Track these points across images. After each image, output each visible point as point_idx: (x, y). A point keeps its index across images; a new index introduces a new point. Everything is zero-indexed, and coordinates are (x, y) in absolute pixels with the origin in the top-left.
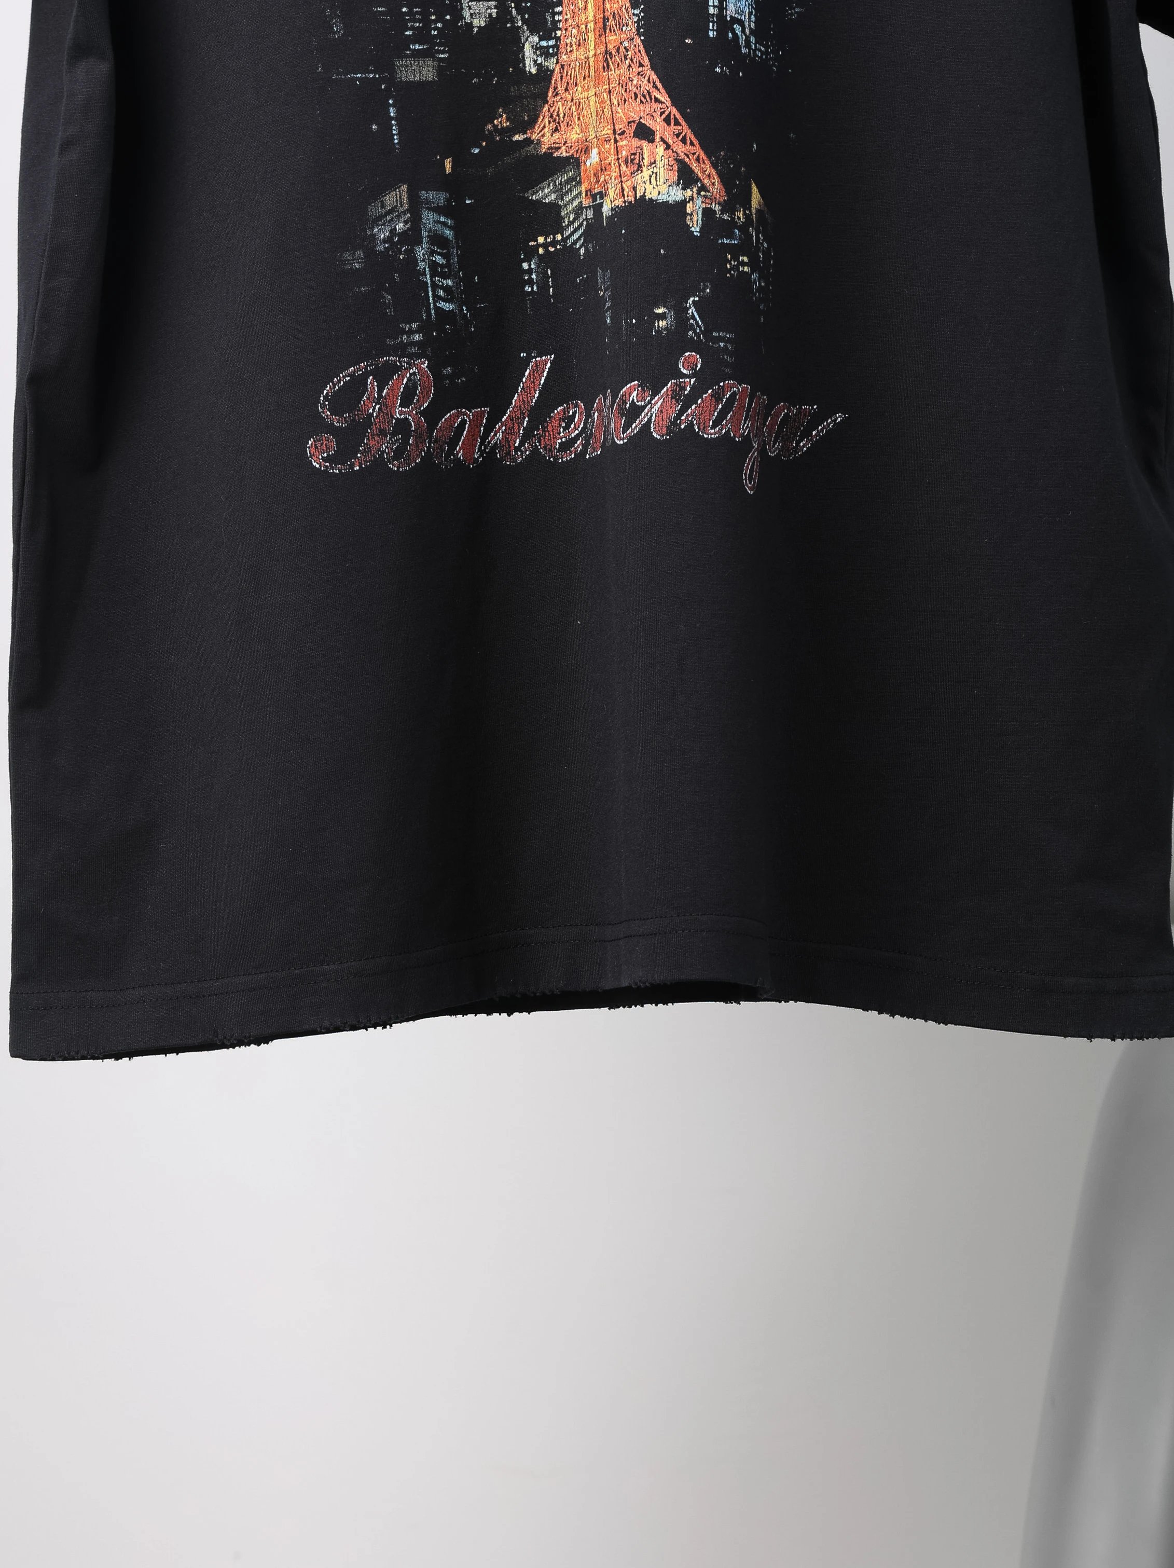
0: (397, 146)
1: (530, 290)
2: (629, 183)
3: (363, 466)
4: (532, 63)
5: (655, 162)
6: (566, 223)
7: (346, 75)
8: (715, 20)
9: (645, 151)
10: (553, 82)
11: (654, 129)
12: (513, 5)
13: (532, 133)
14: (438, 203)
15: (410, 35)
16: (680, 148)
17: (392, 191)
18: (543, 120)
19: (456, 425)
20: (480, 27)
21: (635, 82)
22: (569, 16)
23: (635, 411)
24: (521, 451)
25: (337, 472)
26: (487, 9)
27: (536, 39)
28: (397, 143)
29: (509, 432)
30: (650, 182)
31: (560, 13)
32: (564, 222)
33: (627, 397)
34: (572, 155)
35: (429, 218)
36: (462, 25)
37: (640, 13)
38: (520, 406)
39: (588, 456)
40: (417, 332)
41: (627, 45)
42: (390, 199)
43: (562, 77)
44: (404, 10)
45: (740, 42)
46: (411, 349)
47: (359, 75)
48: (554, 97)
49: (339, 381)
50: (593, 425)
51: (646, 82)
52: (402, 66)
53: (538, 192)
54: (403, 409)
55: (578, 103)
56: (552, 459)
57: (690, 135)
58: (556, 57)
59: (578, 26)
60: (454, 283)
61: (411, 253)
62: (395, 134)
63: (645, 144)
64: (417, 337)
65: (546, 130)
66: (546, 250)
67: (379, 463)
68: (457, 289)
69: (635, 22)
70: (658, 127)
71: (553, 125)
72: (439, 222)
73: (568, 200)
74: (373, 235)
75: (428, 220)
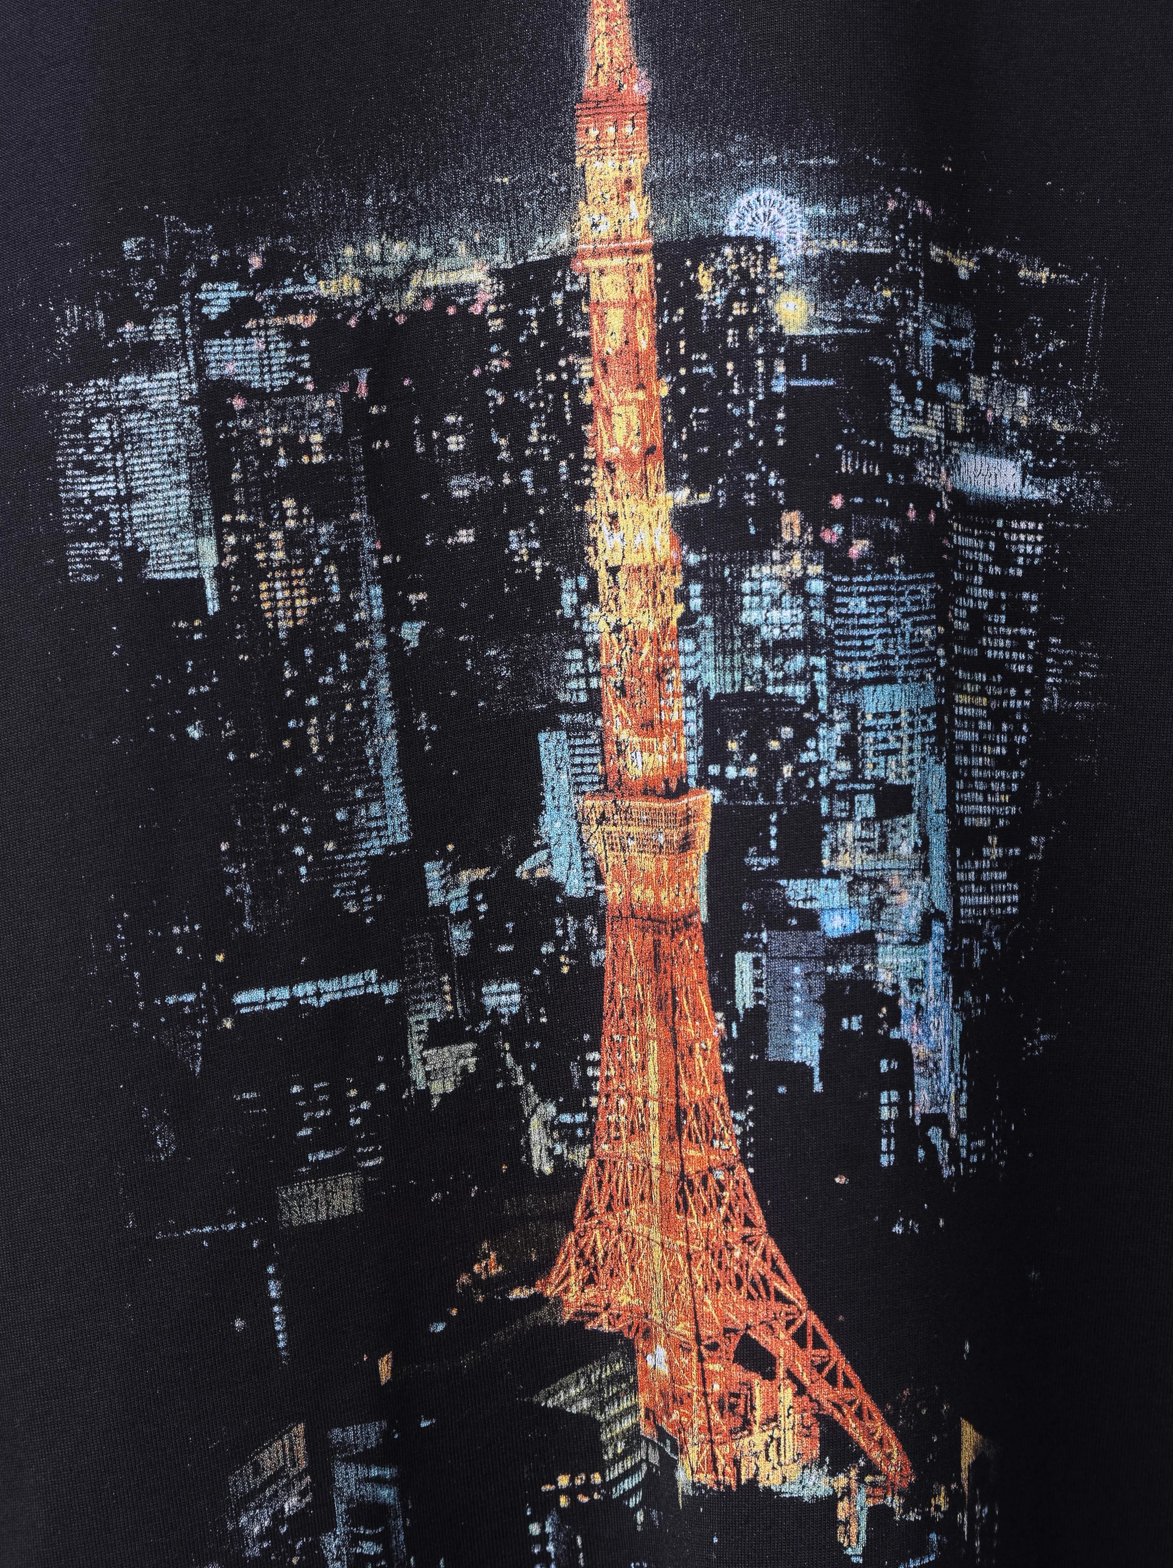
0: (284, 1353)
2: (726, 1449)
4: (544, 1154)
5: (775, 1418)
6: (611, 1456)
7: (181, 1232)
8: (893, 1131)
9: (757, 1394)
10: (584, 1192)
11: (773, 1352)
12: (507, 1046)
13: (544, 1285)
14: (365, 1446)
15: (306, 1137)
16: (824, 1393)
17: (275, 1441)
18: (565, 1261)
20: (444, 1096)
21: (737, 1254)
22: (613, 1072)
26: (458, 1059)
27: (552, 1109)
28: (285, 1348)
30: (767, 1456)
31: (596, 1064)
32: (607, 1453)
34: (621, 1332)
35: (348, 1477)
36: (409, 1097)
37: (746, 1120)
41: (722, 1177)
42: (271, 1456)
43: (600, 1183)
45: (941, 1158)
47: (208, 1229)
48: (586, 1219)
51: (758, 1257)
52: (292, 1198)
53: (556, 1392)
55: (630, 1239)
57: (844, 1366)
58: (589, 1146)
59: (629, 1098)
61: (313, 1549)
62: (279, 1332)
63: (757, 1380)
65: (572, 1280)
66: (574, 1501)
69: (737, 1137)
70: (782, 1350)
71: (584, 1272)
72: (368, 1480)
73: (612, 1413)
74: (239, 1531)
75: (347, 1480)
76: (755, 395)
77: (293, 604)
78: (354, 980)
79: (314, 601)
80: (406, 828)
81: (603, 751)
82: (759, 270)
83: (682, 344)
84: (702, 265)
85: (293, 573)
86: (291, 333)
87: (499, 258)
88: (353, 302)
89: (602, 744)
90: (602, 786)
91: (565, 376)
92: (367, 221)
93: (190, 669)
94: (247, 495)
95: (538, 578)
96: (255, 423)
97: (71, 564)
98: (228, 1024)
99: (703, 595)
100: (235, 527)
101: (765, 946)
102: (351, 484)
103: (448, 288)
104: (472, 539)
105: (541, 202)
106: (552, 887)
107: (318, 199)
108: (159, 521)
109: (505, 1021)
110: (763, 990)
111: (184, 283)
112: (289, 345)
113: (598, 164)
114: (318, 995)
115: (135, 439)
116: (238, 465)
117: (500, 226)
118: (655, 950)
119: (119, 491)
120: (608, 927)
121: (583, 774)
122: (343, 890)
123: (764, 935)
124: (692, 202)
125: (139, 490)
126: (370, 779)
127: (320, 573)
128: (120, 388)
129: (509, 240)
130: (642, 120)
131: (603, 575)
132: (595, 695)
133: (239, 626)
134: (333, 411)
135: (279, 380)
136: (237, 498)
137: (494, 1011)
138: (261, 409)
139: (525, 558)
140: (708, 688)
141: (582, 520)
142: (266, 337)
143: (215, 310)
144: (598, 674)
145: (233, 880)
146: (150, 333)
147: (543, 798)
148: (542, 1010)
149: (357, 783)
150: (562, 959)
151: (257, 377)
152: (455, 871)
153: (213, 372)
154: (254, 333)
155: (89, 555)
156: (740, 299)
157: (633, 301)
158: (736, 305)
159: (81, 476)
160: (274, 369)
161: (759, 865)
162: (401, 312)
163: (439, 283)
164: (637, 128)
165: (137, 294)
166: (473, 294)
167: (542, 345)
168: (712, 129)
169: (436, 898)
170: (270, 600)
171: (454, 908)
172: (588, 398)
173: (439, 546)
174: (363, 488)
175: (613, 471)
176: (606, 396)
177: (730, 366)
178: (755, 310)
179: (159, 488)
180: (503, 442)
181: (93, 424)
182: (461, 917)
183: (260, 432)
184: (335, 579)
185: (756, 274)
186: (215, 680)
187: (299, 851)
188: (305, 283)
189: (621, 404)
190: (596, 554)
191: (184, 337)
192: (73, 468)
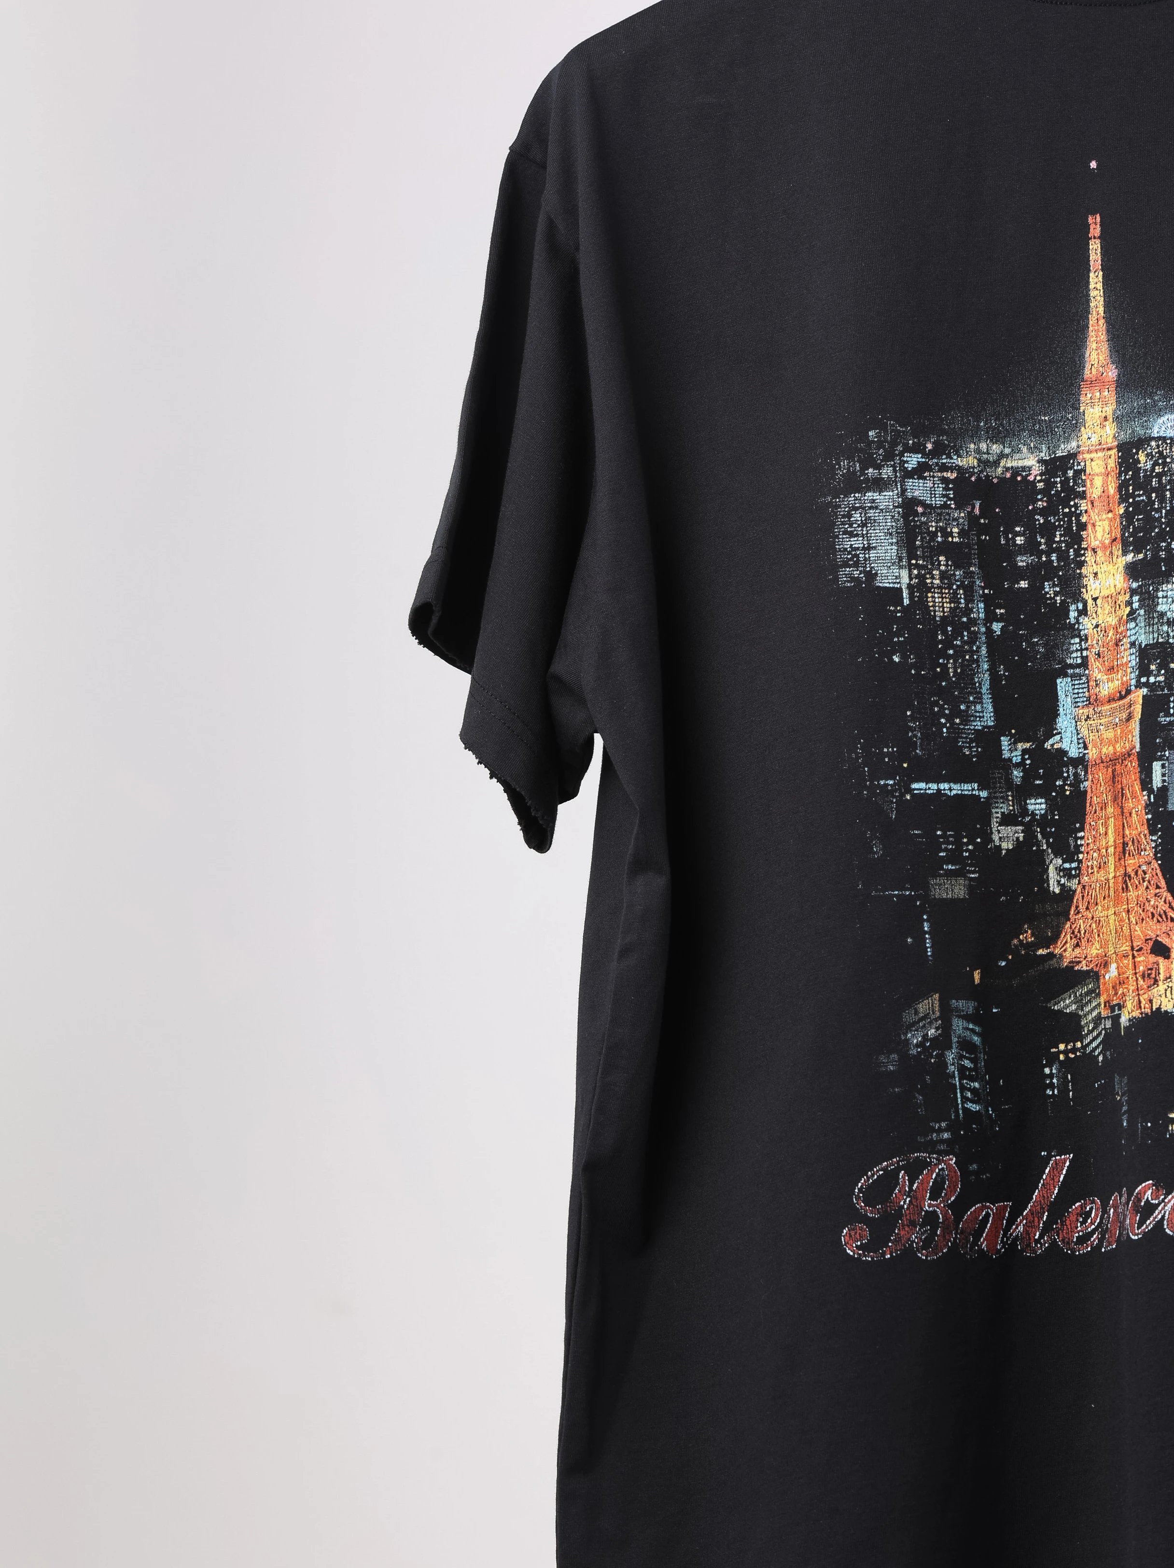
0: (930, 958)
1: (1051, 1093)
2: (1146, 996)
3: (894, 1254)
4: (1056, 883)
5: (1170, 977)
6: (1086, 1032)
7: (884, 892)
9: (1161, 966)
10: (1075, 901)
11: (1169, 946)
12: (1039, 829)
13: (1054, 948)
14: (967, 1012)
15: (943, 856)
17: (925, 1000)
18: (1065, 936)
19: (981, 1218)
20: (1007, 850)
21: (1152, 903)
22: (1090, 841)
23: (1150, 1208)
24: (1041, 1244)
25: (870, 1259)
26: (1015, 833)
27: (1060, 861)
28: (930, 956)
29: (1030, 1226)
30: (1166, 995)
31: (1082, 838)
32: (1084, 1031)
33: (1142, 1195)
34: (1092, 968)
35: (958, 1025)
36: (991, 847)
37: (1157, 839)
38: (1040, 1201)
39: (1103, 1250)
40: (946, 1130)
41: (1145, 869)
42: (923, 1007)
43: (1083, 896)
44: (939, 833)
46: (940, 1146)
47: (896, 892)
48: (1076, 915)
49: (873, 1175)
50: (1109, 1221)
51: (1162, 903)
52: (936, 884)
53: (1059, 1002)
54: (932, 1202)
55: (1098, 921)
56: (1069, 1252)
58: (1078, 878)
59: (1099, 850)
60: (980, 1086)
61: (941, 1057)
62: (928, 947)
63: (1161, 960)
64: (946, 1135)
65: (1068, 945)
66: (1067, 1057)
67: (909, 1252)
68: (984, 1091)
69: (1153, 848)
71: (1074, 941)
72: (967, 1029)
73: (1087, 1010)
74: (907, 1040)
75: (958, 1026)
76: (1166, 507)
77: (943, 605)
78: (967, 786)
79: (952, 605)
80: (992, 719)
81: (1088, 686)
82: (1168, 451)
83: (1131, 488)
84: (1141, 451)
85: (943, 591)
86: (944, 480)
87: (1042, 454)
88: (974, 470)
89: (1088, 682)
90: (1088, 702)
91: (1073, 509)
92: (981, 433)
93: (895, 629)
94: (923, 552)
95: (1058, 605)
96: (927, 520)
97: (840, 578)
98: (908, 797)
99: (1139, 600)
100: (917, 566)
101: (1167, 758)
102: (971, 554)
103: (1018, 468)
104: (1027, 586)
105: (1063, 428)
106: (1062, 753)
107: (959, 421)
108: (882, 559)
109: (1038, 817)
110: (1166, 778)
111: (897, 452)
112: (944, 486)
113: (1092, 410)
114: (950, 790)
115: (872, 521)
116: (919, 538)
117: (1043, 440)
118: (1113, 774)
119: (864, 545)
120: (1089, 770)
121: (1078, 697)
122: (963, 742)
123: (1167, 753)
124: (1136, 423)
125: (874, 545)
126: (976, 693)
127: (955, 593)
128: (866, 498)
129: (1047, 446)
130: (1113, 388)
131: (1090, 602)
132: (1085, 659)
133: (918, 612)
134: (963, 519)
135: (939, 502)
136: (919, 553)
137: (1032, 812)
138: (930, 513)
139: (1052, 595)
140: (1141, 642)
141: (1081, 577)
142: (933, 481)
143: (911, 466)
144: (1087, 649)
145: (912, 729)
146: (880, 474)
147: (1059, 710)
148: (1056, 813)
149: (970, 693)
150: (1066, 788)
151: (929, 499)
152: (1015, 743)
153: (909, 494)
154: (928, 478)
155: (849, 574)
156: (1159, 465)
157: (1107, 472)
158: (1157, 467)
159: (847, 538)
160: (937, 496)
161: (1165, 721)
162: (996, 477)
163: (1014, 465)
164: (1110, 392)
165: (875, 456)
166: (1030, 471)
167: (1062, 495)
168: (1147, 389)
169: (1006, 755)
170: (932, 601)
171: (1014, 759)
172: (1084, 519)
173: (1011, 588)
174: (976, 556)
175: (1095, 552)
176: (1093, 518)
177: (1154, 495)
178: (1166, 469)
179: (883, 544)
180: (1043, 540)
181: (853, 514)
182: (1017, 765)
183: (930, 524)
184: (962, 596)
185: (1166, 453)
186: (906, 635)
187: (943, 721)
188: (952, 458)
189: (1100, 520)
190: (1087, 592)
191: (896, 477)
192: (843, 534)
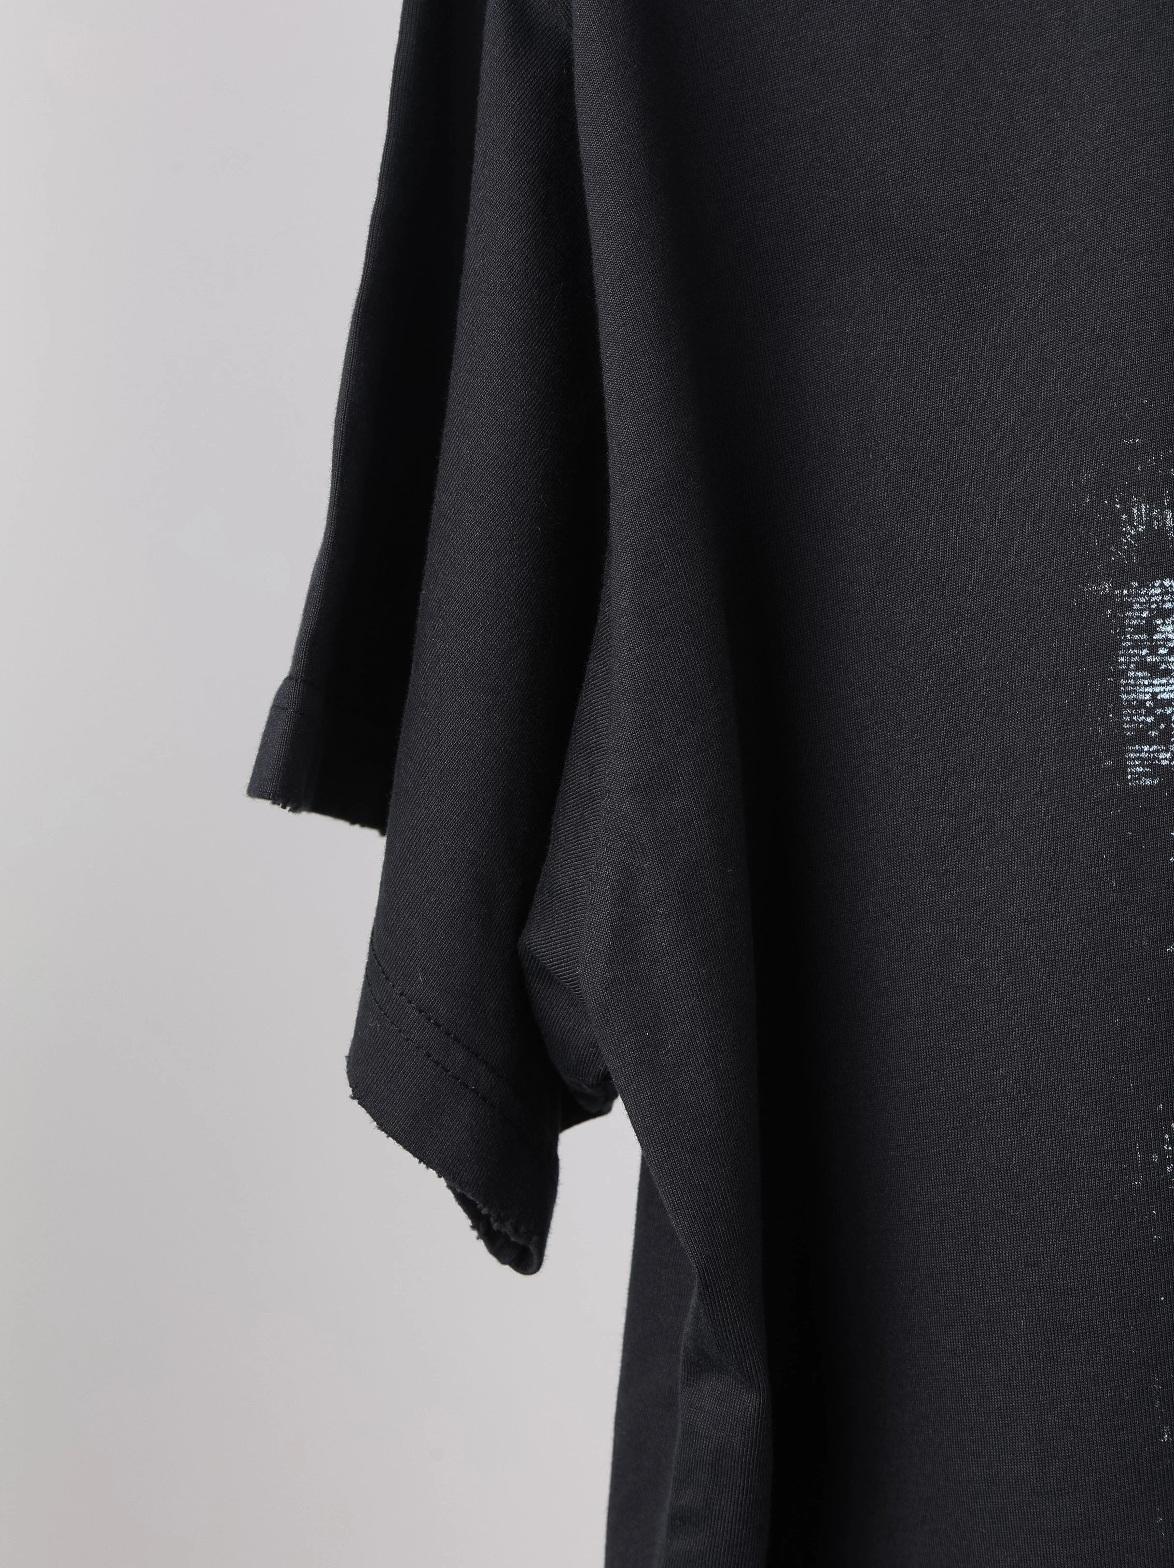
97: (1130, 766)
155: (1149, 759)
159: (1143, 678)
181: (1157, 626)
192: (1137, 669)
